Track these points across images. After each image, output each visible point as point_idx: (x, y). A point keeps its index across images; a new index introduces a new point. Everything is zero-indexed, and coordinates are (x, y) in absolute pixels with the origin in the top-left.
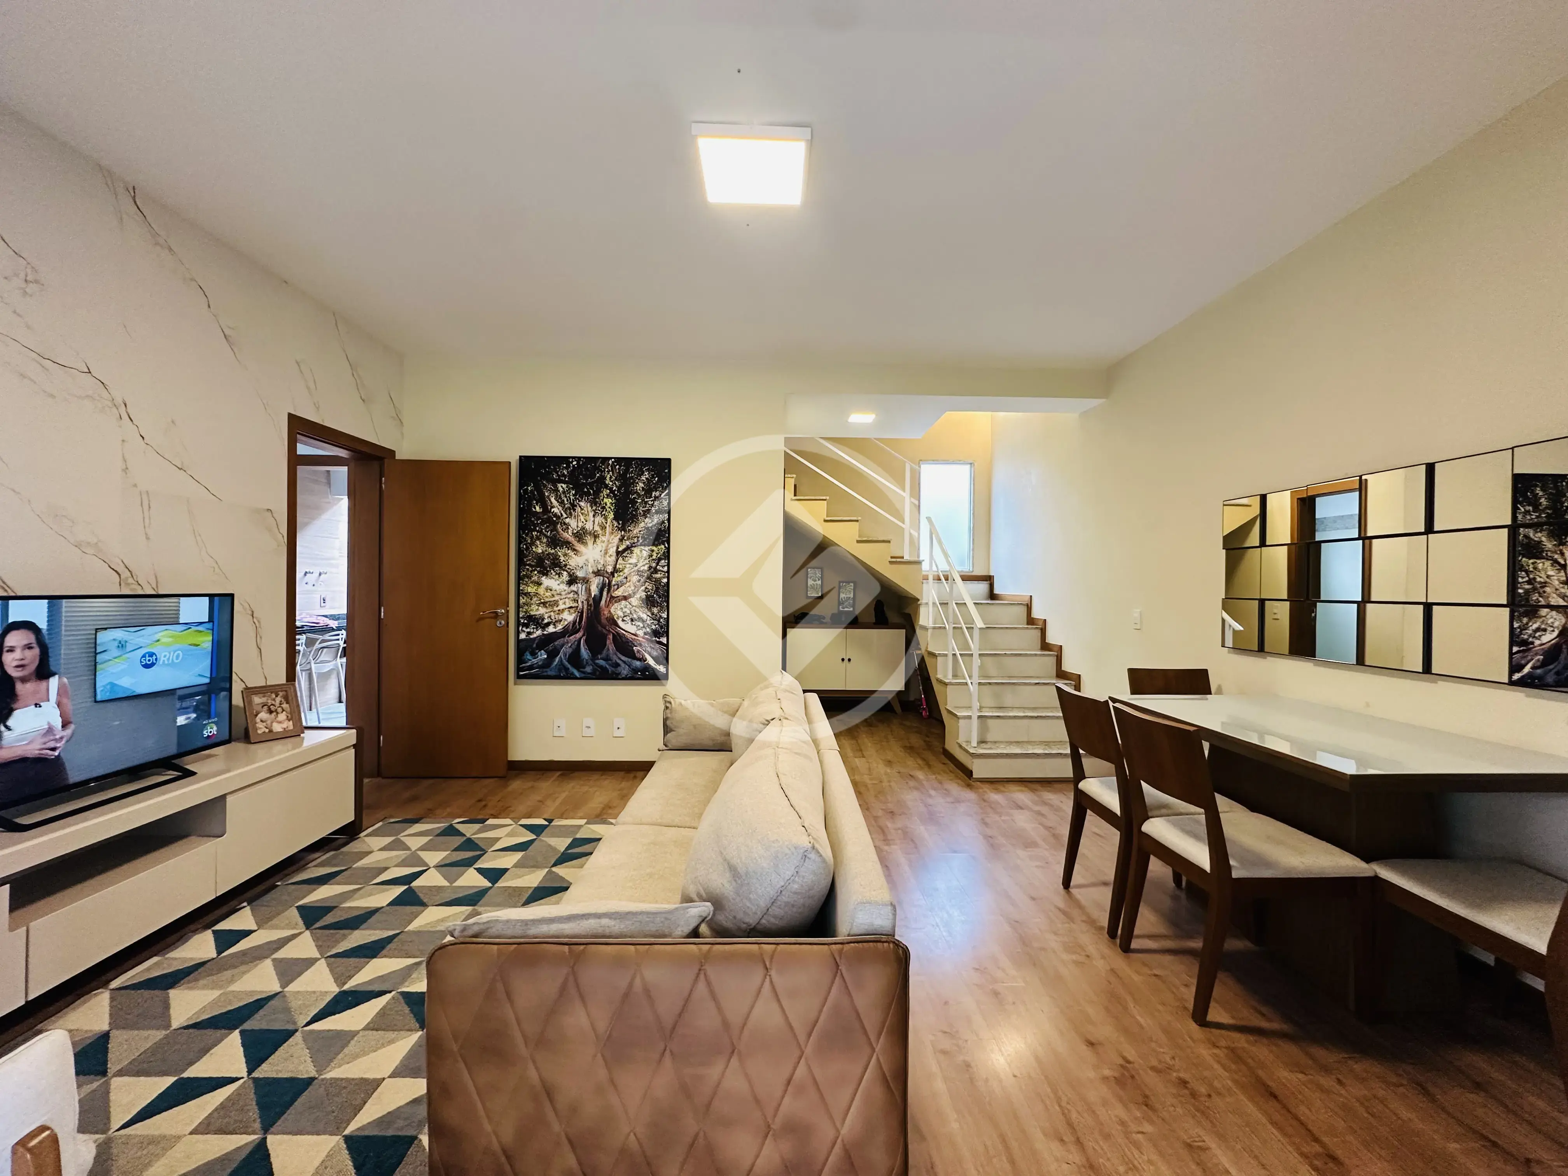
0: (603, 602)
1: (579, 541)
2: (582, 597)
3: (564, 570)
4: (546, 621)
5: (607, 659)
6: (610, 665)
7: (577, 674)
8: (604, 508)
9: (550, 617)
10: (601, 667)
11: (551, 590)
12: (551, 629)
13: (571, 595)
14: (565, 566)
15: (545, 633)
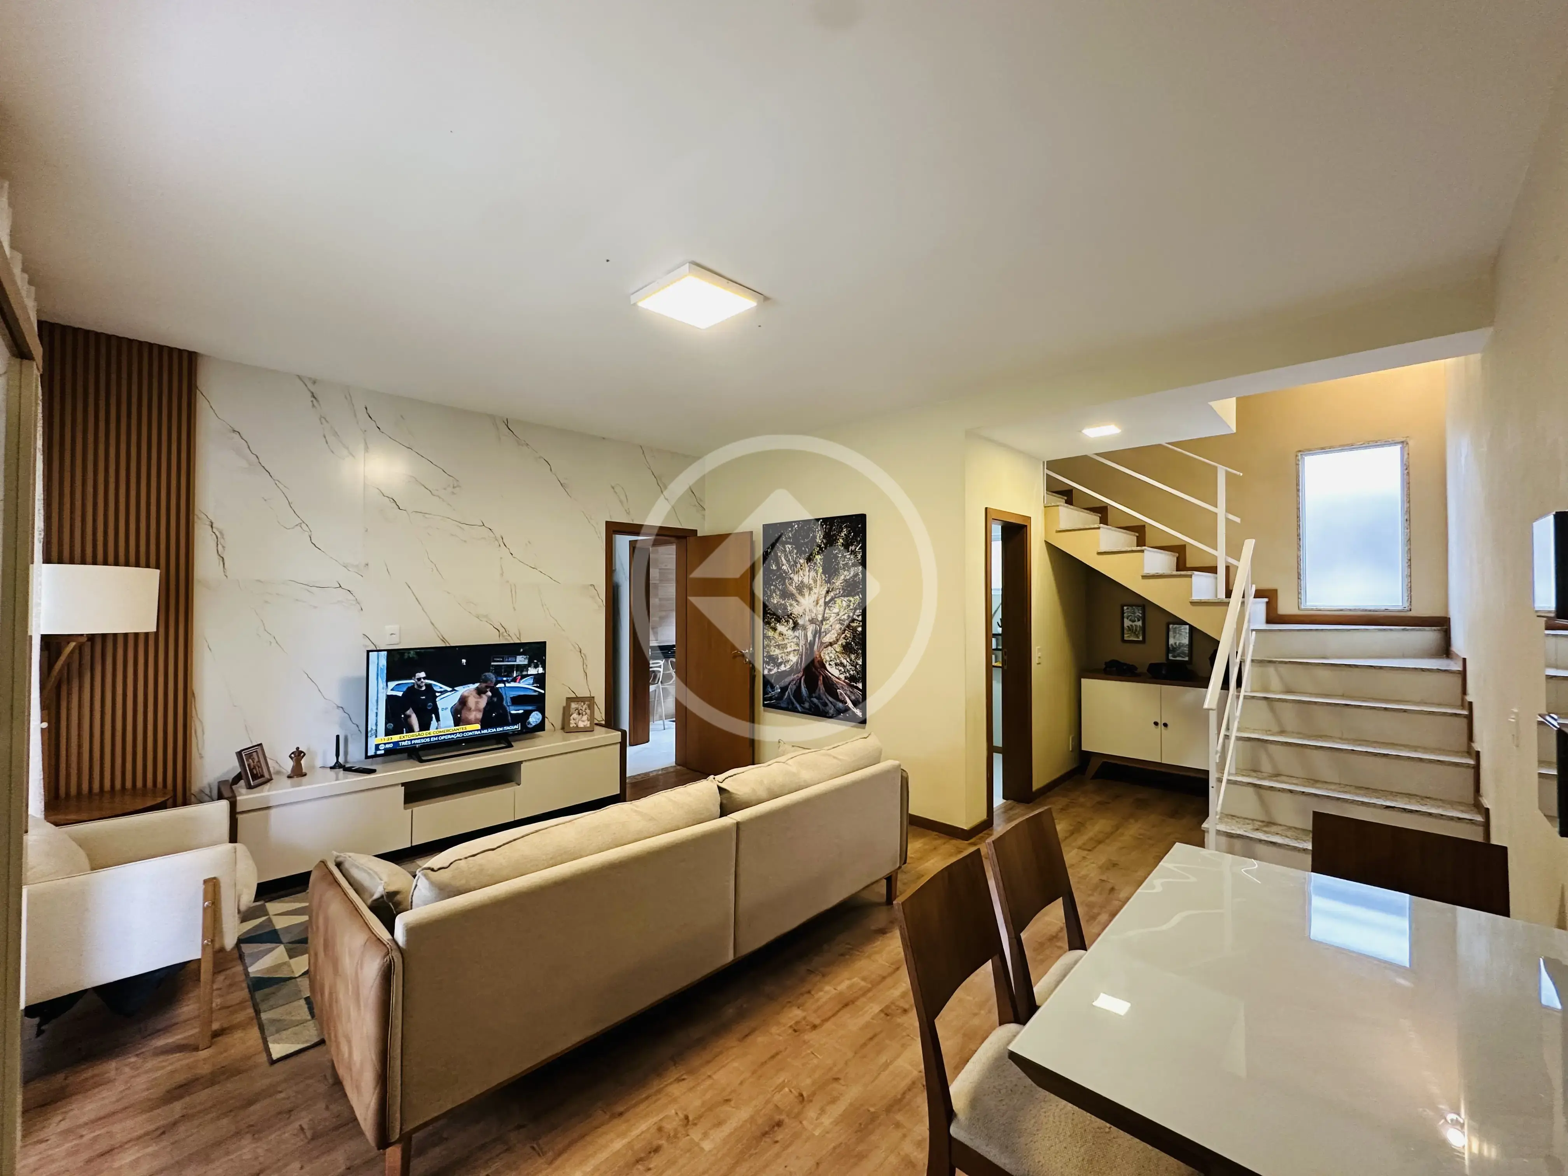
5: (819, 698)
8: (815, 563)
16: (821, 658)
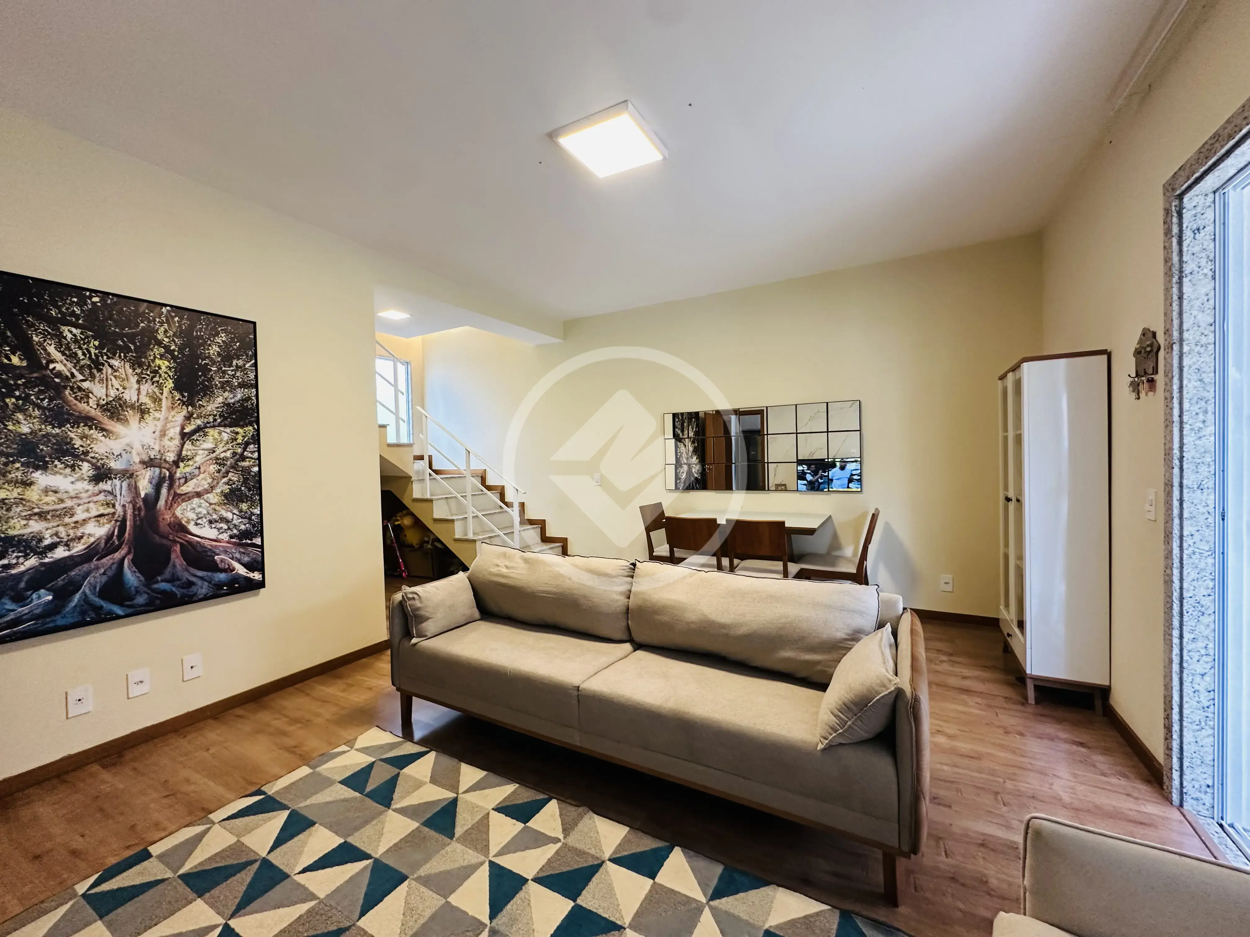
0: (161, 503)
1: (111, 418)
2: (123, 498)
3: (82, 460)
4: (47, 542)
5: (173, 579)
6: (178, 587)
7: (119, 611)
8: (156, 372)
9: (56, 534)
10: (163, 592)
11: (56, 492)
12: (60, 553)
13: (101, 497)
14: (86, 453)
15: (47, 560)
16: (176, 517)
